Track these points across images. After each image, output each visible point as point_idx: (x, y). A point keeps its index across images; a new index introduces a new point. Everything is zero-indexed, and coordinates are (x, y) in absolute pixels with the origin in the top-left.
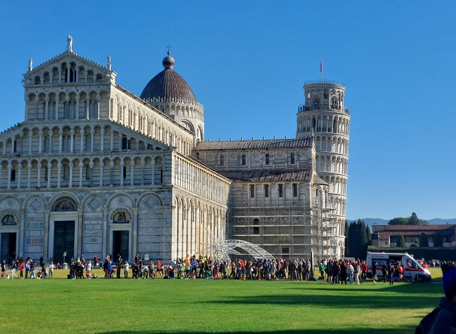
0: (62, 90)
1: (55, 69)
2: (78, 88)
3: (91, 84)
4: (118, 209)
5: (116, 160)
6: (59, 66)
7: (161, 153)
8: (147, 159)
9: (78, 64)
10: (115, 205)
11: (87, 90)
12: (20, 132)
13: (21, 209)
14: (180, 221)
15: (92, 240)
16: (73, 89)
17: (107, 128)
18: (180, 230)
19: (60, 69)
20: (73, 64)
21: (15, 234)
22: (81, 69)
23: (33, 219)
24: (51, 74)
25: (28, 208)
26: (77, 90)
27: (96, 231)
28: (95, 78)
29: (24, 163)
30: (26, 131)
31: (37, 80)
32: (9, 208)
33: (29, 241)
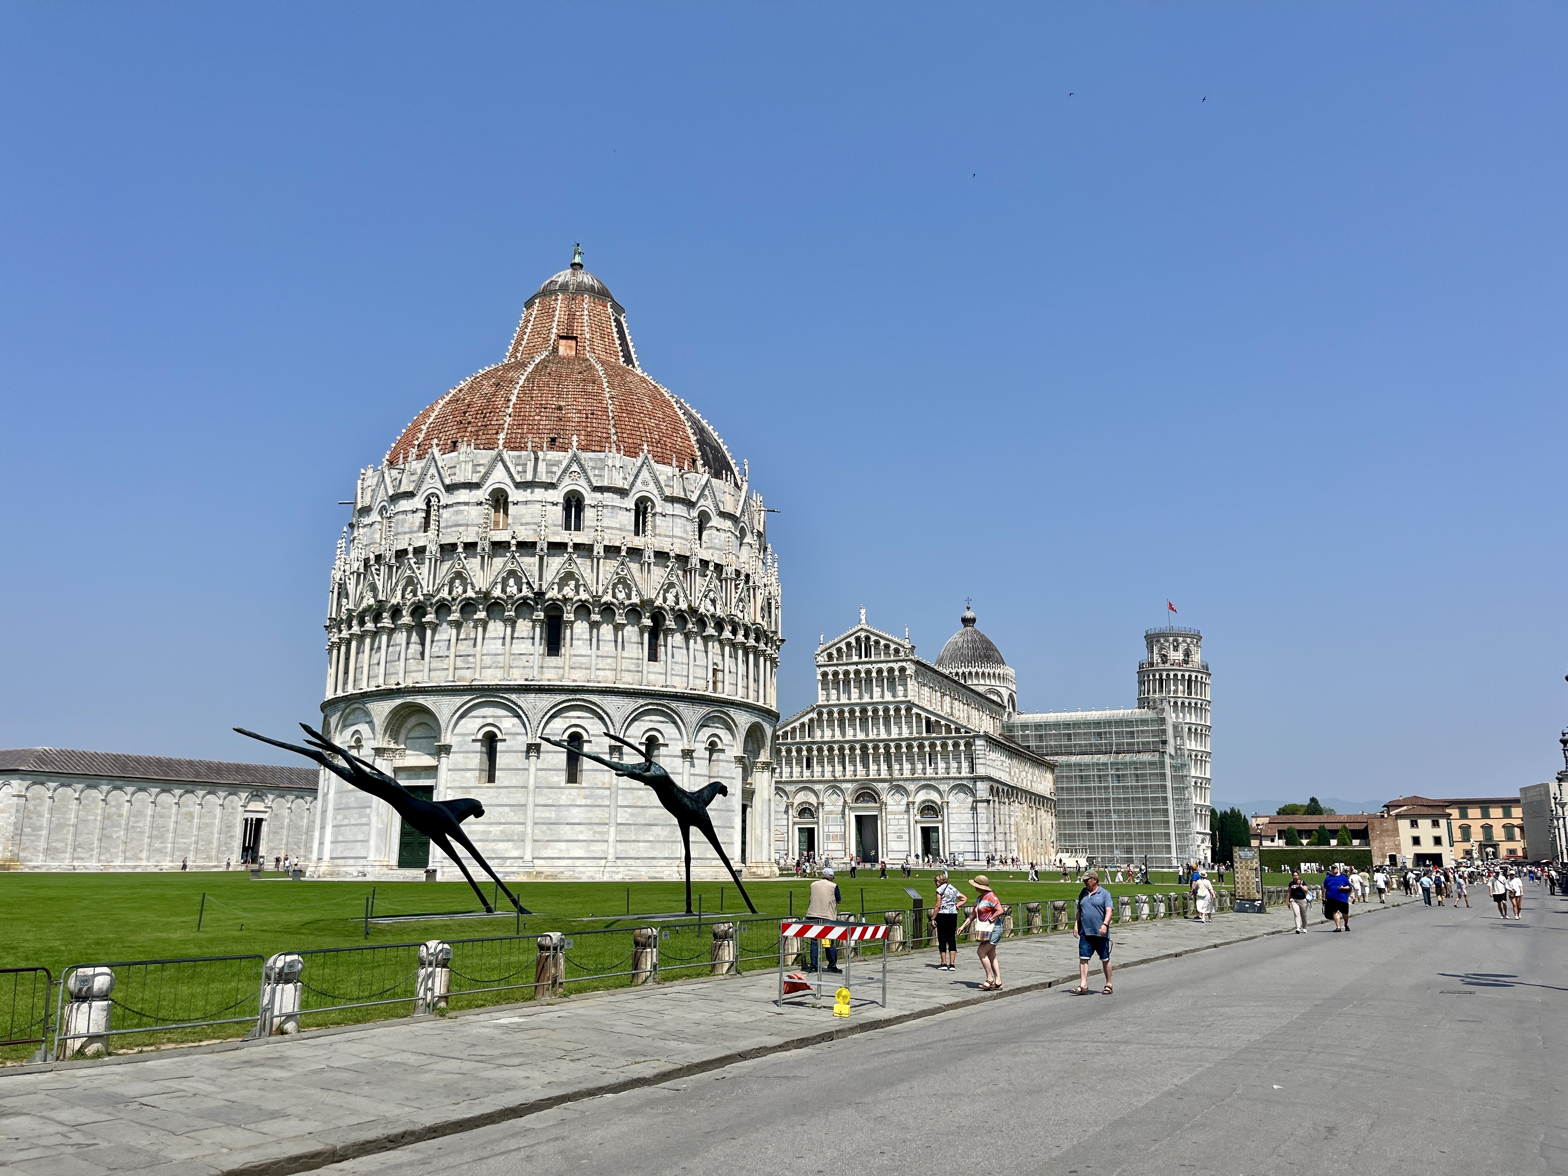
0: (857, 668)
1: (848, 645)
2: (874, 665)
3: (888, 659)
4: (924, 802)
5: (921, 746)
6: (852, 640)
7: (969, 737)
8: (956, 745)
9: (873, 638)
10: (922, 796)
11: (884, 666)
12: (814, 715)
13: (818, 804)
14: (997, 816)
15: (898, 837)
16: (869, 666)
17: (908, 710)
18: (997, 826)
19: (854, 643)
20: (868, 638)
21: (814, 828)
22: (877, 643)
23: (831, 812)
24: (845, 649)
25: (826, 801)
26: (874, 667)
27: (901, 827)
28: (892, 652)
29: (820, 750)
30: (820, 714)
31: (830, 656)
32: (805, 799)
33: (828, 837)
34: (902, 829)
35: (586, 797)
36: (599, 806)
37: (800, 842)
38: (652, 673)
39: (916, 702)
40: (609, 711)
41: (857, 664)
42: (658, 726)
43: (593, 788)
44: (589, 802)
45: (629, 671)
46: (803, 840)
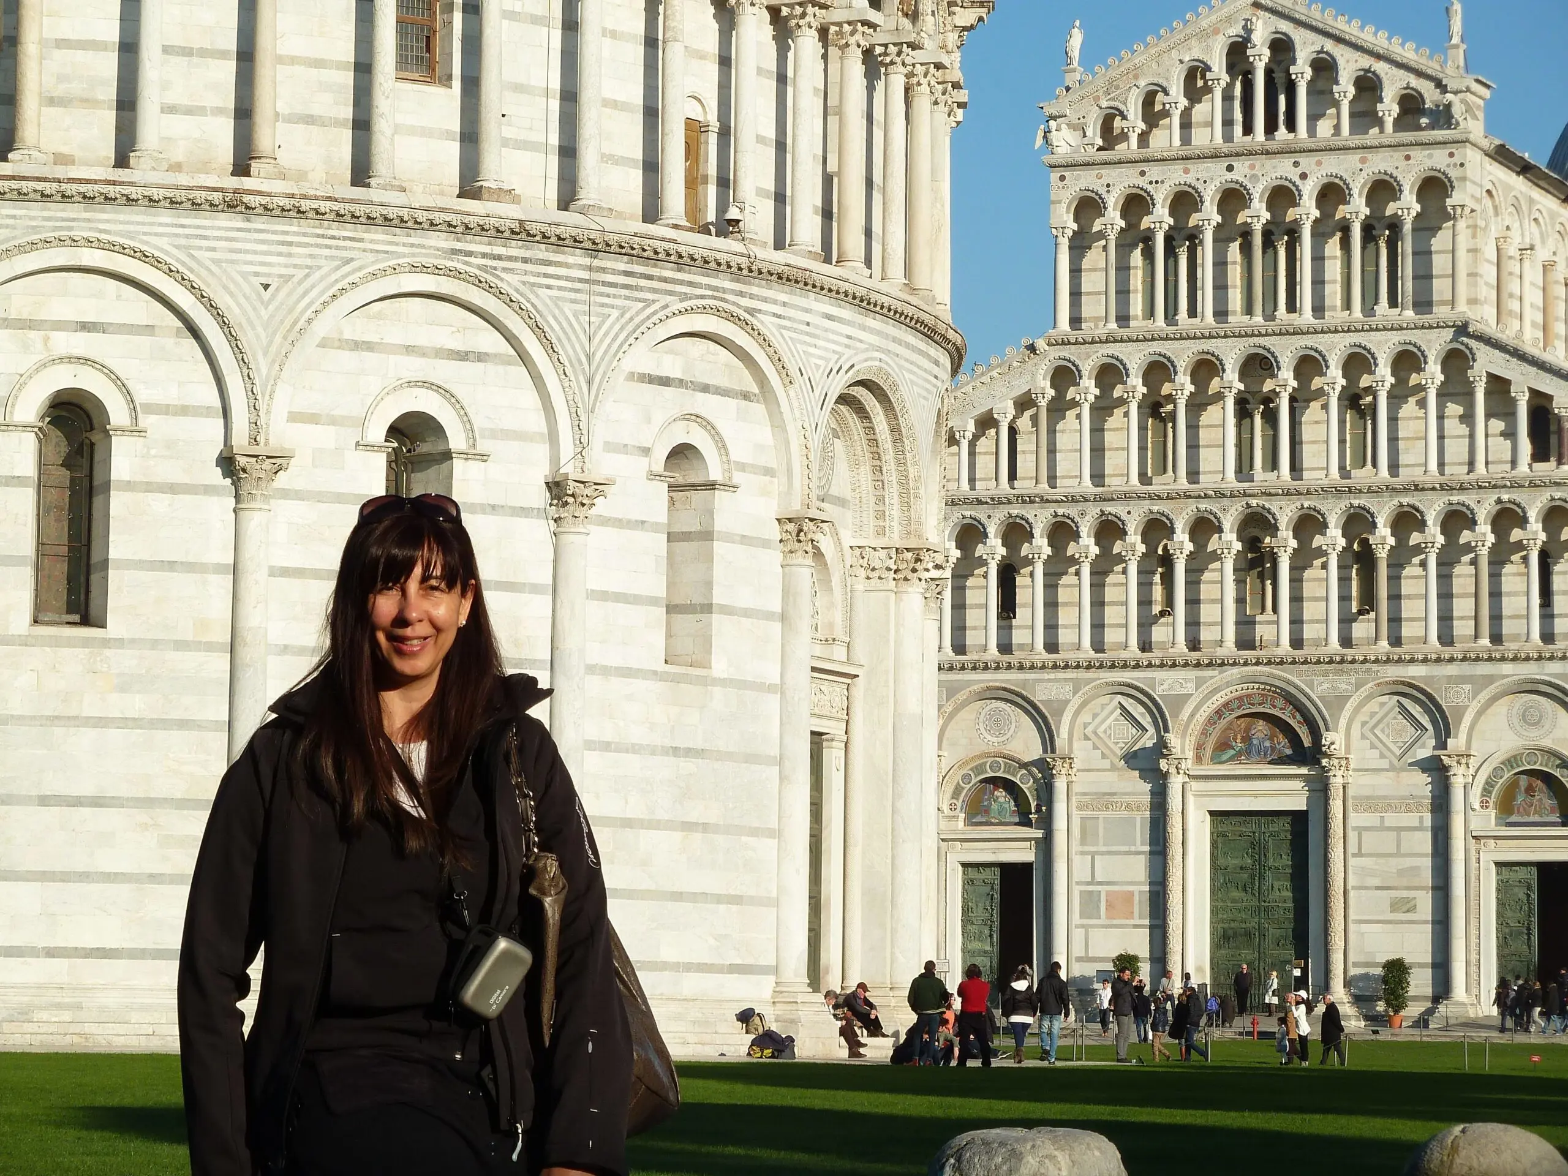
0: (1229, 176)
1: (1196, 73)
2: (1307, 162)
3: (1372, 138)
4: (1515, 758)
5: (1505, 518)
9: (1306, 47)
10: (1500, 735)
11: (1351, 170)
12: (1034, 381)
13: (1050, 763)
15: (1395, 906)
16: (1282, 169)
17: (1454, 359)
20: (1281, 47)
21: (1025, 870)
22: (1324, 67)
23: (1106, 799)
24: (1177, 94)
25: (1084, 752)
26: (1304, 176)
27: (1408, 862)
28: (1387, 109)
30: (1064, 376)
32: (991, 742)
33: (1090, 903)
34: (1415, 869)
35: (123, 688)
36: (183, 724)
37: (966, 920)
38: (412, 131)
39: (1490, 328)
40: (223, 301)
41: (1227, 156)
42: (444, 372)
43: (155, 644)
44: (136, 705)
45: (310, 120)
46: (979, 913)
